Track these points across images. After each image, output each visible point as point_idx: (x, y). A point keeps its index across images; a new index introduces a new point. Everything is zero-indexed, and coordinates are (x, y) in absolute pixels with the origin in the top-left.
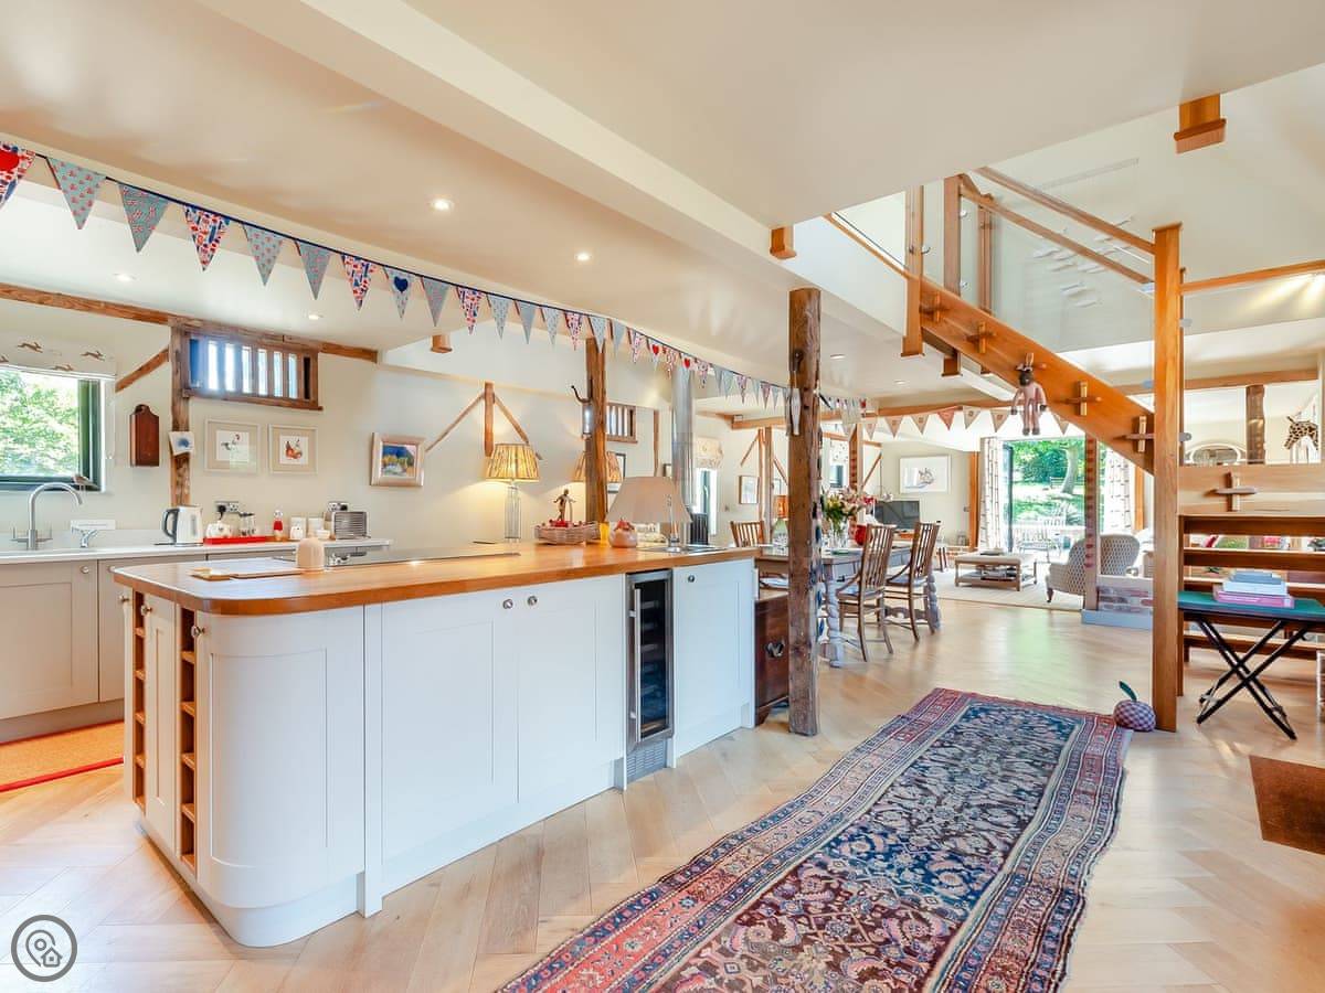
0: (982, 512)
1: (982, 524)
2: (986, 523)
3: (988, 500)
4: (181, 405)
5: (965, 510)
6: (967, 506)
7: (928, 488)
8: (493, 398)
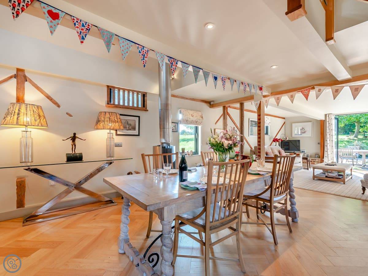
0: (326, 145)
1: (326, 150)
2: (328, 149)
3: (328, 140)
5: (318, 144)
6: (319, 142)
7: (304, 135)
8: (26, 79)
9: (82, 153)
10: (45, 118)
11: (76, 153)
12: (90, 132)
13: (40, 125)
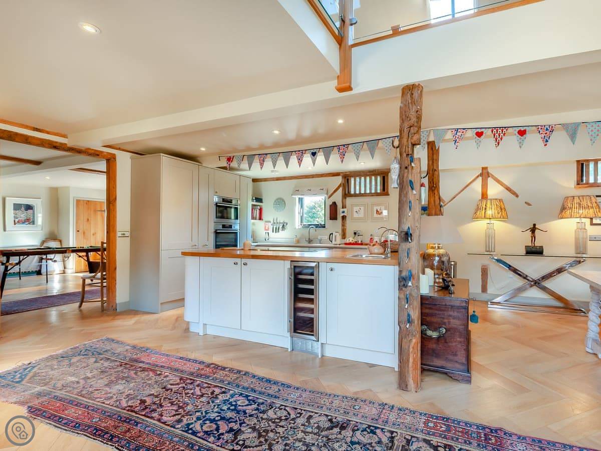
4: (344, 200)
8: (488, 175)
9: (542, 247)
10: (505, 210)
11: (536, 245)
12: (553, 222)
13: (502, 217)
